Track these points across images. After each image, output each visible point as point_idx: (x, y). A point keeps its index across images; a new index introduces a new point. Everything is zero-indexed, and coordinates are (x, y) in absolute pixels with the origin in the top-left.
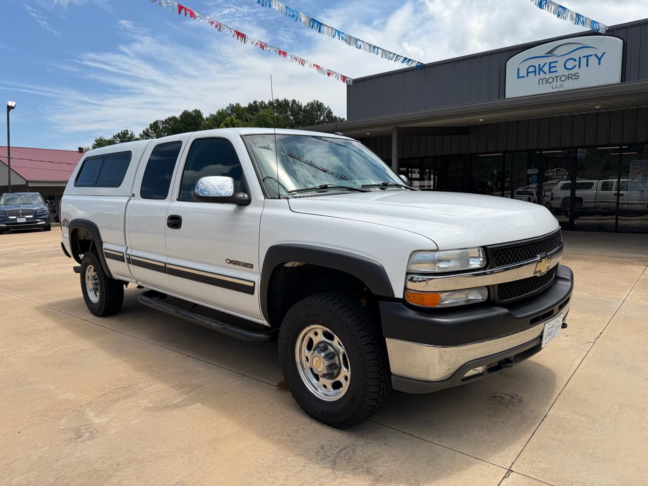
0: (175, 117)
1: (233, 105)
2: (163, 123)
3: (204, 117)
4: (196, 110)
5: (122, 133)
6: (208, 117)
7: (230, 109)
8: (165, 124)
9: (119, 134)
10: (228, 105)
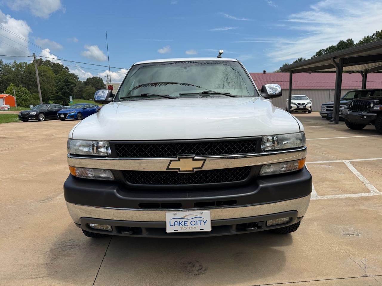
0: (334, 46)
1: (379, 32)
2: (325, 51)
3: (355, 43)
4: (349, 39)
5: (298, 60)
6: (358, 43)
7: (376, 34)
8: (326, 51)
9: (297, 60)
10: (375, 32)
